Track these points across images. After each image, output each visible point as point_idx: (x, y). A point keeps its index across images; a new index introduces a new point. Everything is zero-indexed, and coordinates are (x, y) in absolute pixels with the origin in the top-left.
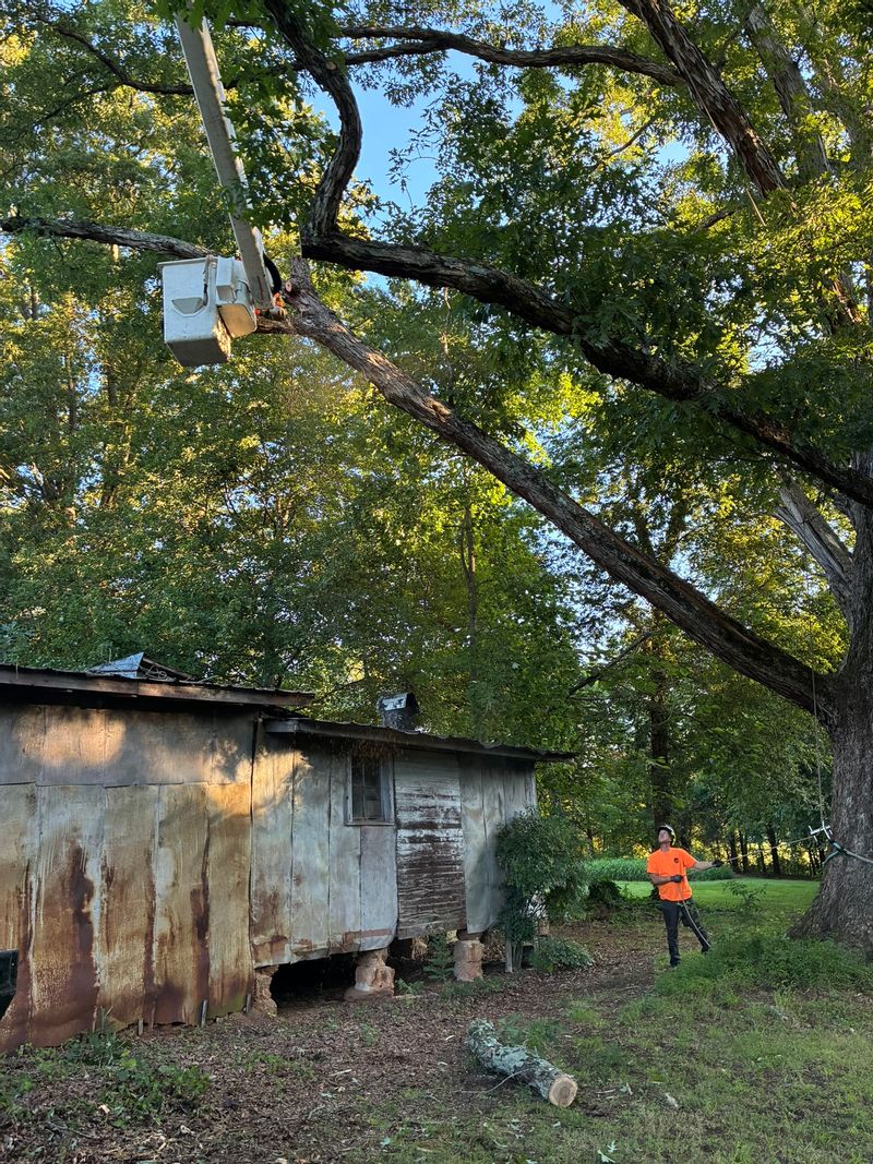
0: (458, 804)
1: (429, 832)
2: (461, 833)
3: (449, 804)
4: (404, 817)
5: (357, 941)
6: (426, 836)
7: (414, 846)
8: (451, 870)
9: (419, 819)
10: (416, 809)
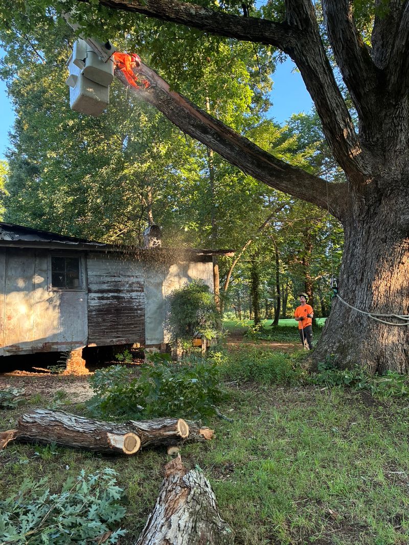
0: (141, 280)
1: (116, 294)
2: (143, 294)
3: (133, 280)
4: (94, 287)
5: (55, 347)
6: (112, 296)
7: (102, 301)
8: (132, 313)
9: (107, 288)
10: (105, 283)
